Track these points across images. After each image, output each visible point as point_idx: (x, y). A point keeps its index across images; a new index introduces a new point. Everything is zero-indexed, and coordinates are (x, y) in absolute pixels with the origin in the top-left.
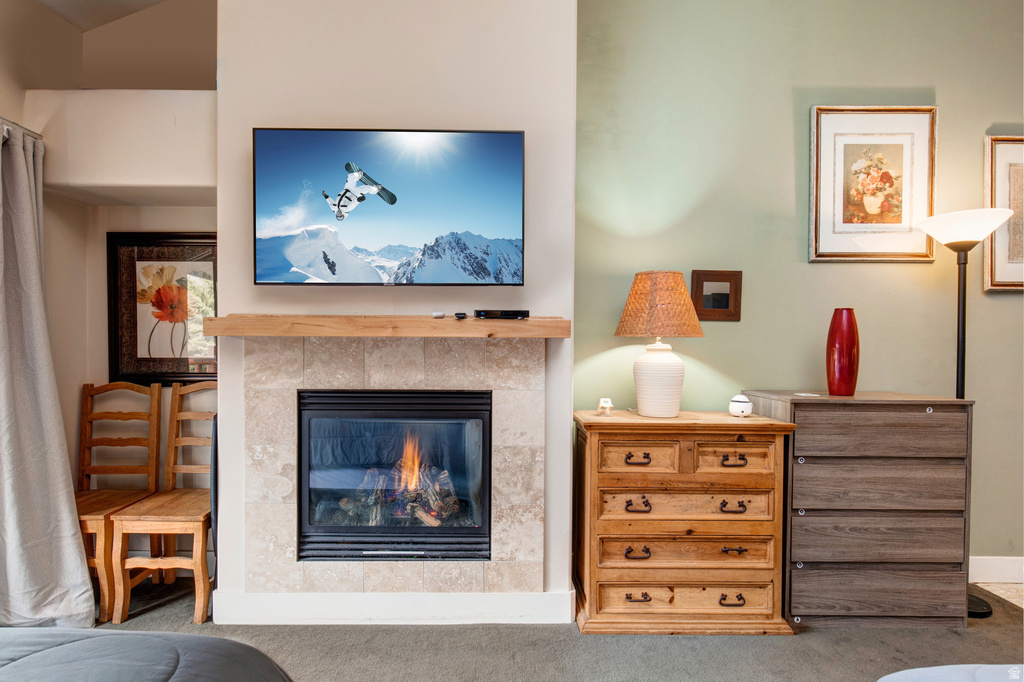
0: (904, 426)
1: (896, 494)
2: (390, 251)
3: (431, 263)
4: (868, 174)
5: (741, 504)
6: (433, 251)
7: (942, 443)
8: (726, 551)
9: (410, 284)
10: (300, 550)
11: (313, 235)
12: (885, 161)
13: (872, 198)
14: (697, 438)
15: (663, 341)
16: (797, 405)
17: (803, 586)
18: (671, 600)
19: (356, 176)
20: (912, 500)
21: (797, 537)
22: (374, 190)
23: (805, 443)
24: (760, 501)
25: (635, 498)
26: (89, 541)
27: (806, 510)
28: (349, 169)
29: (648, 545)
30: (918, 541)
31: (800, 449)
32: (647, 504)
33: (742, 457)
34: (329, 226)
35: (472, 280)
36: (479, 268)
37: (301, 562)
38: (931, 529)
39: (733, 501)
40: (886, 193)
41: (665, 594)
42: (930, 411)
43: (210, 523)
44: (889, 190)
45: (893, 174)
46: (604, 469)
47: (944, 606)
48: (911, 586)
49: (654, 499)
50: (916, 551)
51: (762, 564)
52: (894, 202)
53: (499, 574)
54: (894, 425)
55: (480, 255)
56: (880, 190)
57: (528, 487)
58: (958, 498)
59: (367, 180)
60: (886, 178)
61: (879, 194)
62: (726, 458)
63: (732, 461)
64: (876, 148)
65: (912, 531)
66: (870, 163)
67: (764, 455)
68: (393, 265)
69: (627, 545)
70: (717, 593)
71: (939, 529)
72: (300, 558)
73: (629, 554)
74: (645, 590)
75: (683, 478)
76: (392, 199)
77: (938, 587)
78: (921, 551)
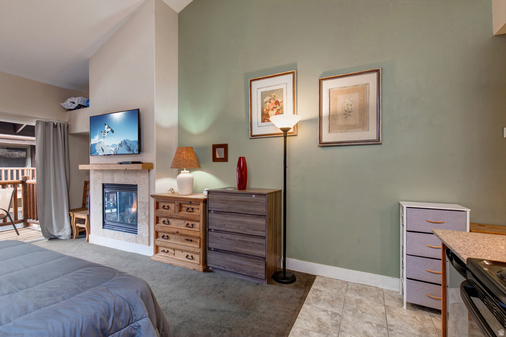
0: (243, 201)
1: (241, 227)
2: (113, 146)
3: (120, 148)
4: (270, 102)
5: (192, 225)
6: (120, 145)
7: (257, 209)
8: (187, 240)
9: (117, 154)
10: (103, 226)
11: (100, 142)
12: (276, 96)
13: (272, 112)
14: (179, 202)
15: (187, 170)
16: (209, 192)
17: (211, 256)
18: (174, 254)
19: (107, 126)
20: (246, 230)
21: (210, 239)
22: (110, 130)
23: (212, 206)
24: (197, 225)
25: (165, 219)
26: (70, 218)
27: (214, 230)
28: (105, 125)
29: (169, 235)
30: (249, 246)
31: (211, 208)
32: (168, 222)
33: (192, 209)
34: (102, 140)
35: (128, 152)
36: (129, 150)
37: (104, 229)
38: (253, 242)
39: (190, 223)
40: (277, 109)
41: (173, 252)
42: (254, 196)
43: (89, 216)
44: (278, 108)
45: (279, 101)
46: (158, 210)
47: (257, 273)
48: (245, 263)
49: (171, 220)
50: (248, 250)
51: (196, 246)
52: (280, 112)
53: (139, 239)
54: (239, 201)
55: (129, 145)
56: (275, 108)
57: (145, 214)
58: (263, 231)
59: (109, 127)
60: (277, 103)
61: (274, 109)
62: (188, 209)
63: (190, 210)
64: (273, 91)
65: (247, 242)
66: (270, 98)
67: (198, 209)
68: (113, 149)
69: (163, 234)
70: (186, 254)
71: (256, 243)
72: (103, 228)
73: (163, 237)
74: (168, 249)
75: (175, 214)
76: (113, 132)
77: (254, 265)
78: (250, 250)
